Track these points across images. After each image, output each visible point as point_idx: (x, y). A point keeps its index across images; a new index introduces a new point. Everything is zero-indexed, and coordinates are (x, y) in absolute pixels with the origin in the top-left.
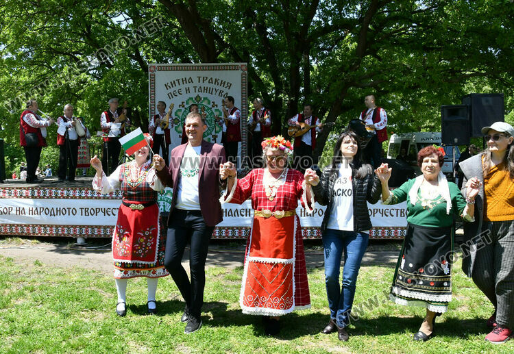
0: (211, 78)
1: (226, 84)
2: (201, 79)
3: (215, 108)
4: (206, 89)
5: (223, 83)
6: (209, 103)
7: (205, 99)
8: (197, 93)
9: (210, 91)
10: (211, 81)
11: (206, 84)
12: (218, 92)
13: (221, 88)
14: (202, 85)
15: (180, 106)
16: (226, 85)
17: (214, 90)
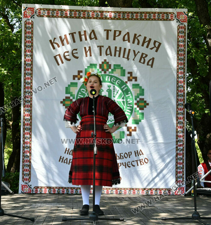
0: (128, 33)
1: (152, 42)
2: (111, 34)
3: (133, 82)
4: (118, 51)
5: (146, 42)
6: (123, 74)
7: (117, 66)
8: (104, 57)
9: (126, 54)
10: (127, 38)
11: (119, 42)
12: (139, 56)
13: (143, 49)
14: (113, 44)
15: (74, 77)
16: (151, 45)
17: (132, 54)
